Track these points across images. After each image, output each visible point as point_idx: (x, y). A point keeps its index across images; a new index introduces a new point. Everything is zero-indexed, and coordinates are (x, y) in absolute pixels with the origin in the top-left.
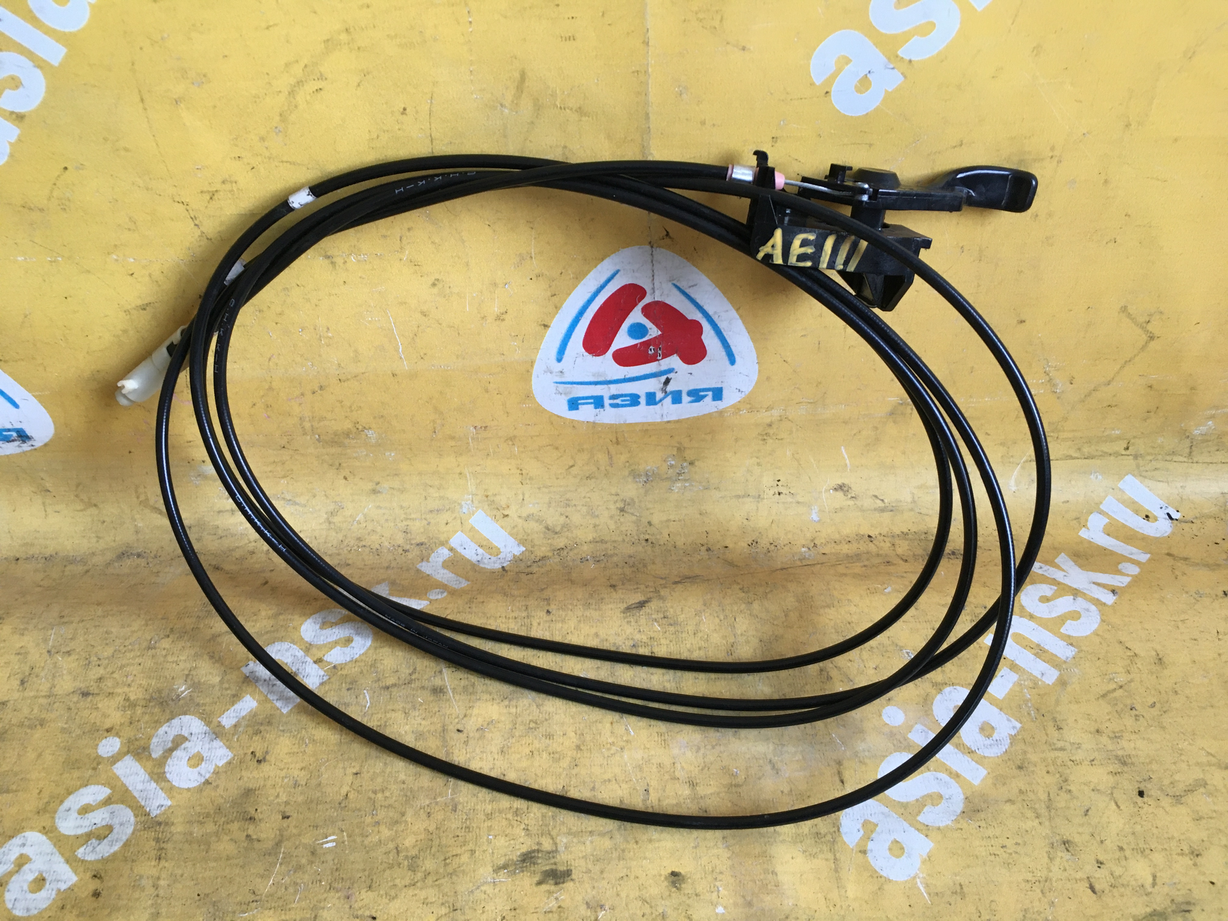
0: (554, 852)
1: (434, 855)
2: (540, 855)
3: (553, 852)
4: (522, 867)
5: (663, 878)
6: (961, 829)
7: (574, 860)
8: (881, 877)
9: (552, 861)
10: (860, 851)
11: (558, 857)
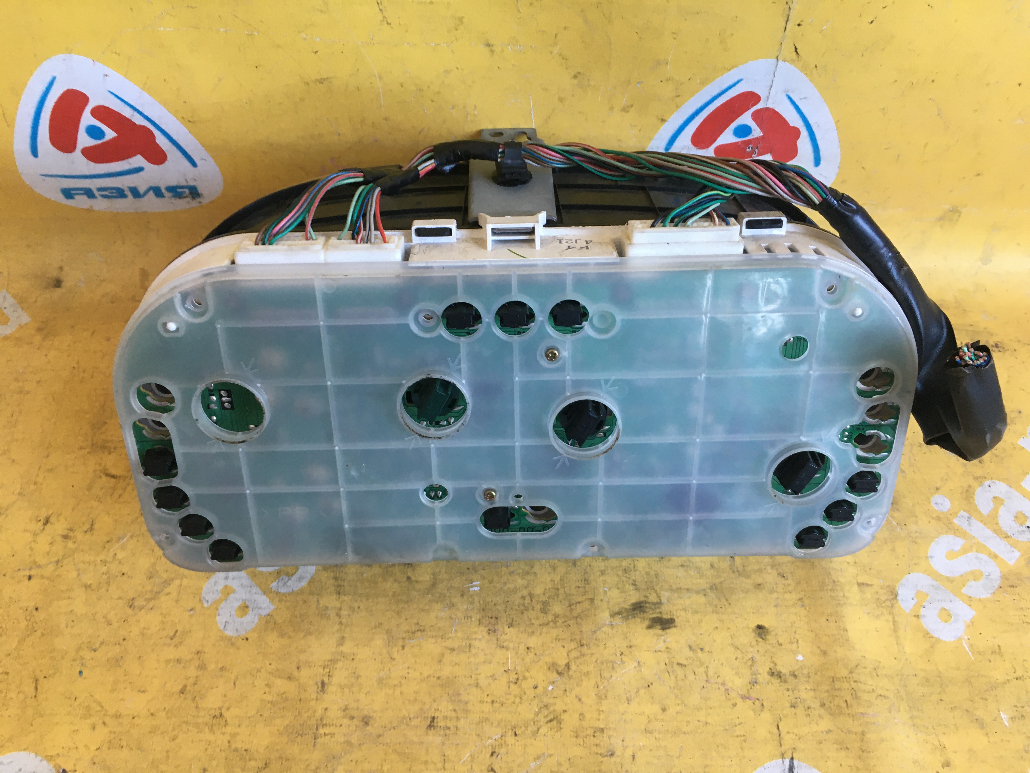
0: (659, 604)
1: (561, 602)
2: (647, 605)
3: (657, 603)
4: (633, 614)
5: (751, 630)
6: (999, 601)
7: (676, 611)
8: (932, 637)
9: (658, 610)
10: (915, 616)
11: (663, 608)
